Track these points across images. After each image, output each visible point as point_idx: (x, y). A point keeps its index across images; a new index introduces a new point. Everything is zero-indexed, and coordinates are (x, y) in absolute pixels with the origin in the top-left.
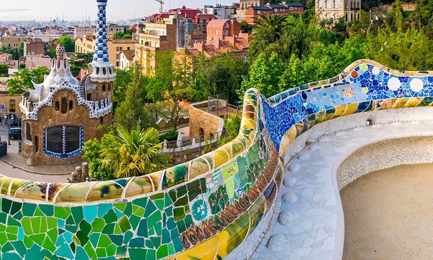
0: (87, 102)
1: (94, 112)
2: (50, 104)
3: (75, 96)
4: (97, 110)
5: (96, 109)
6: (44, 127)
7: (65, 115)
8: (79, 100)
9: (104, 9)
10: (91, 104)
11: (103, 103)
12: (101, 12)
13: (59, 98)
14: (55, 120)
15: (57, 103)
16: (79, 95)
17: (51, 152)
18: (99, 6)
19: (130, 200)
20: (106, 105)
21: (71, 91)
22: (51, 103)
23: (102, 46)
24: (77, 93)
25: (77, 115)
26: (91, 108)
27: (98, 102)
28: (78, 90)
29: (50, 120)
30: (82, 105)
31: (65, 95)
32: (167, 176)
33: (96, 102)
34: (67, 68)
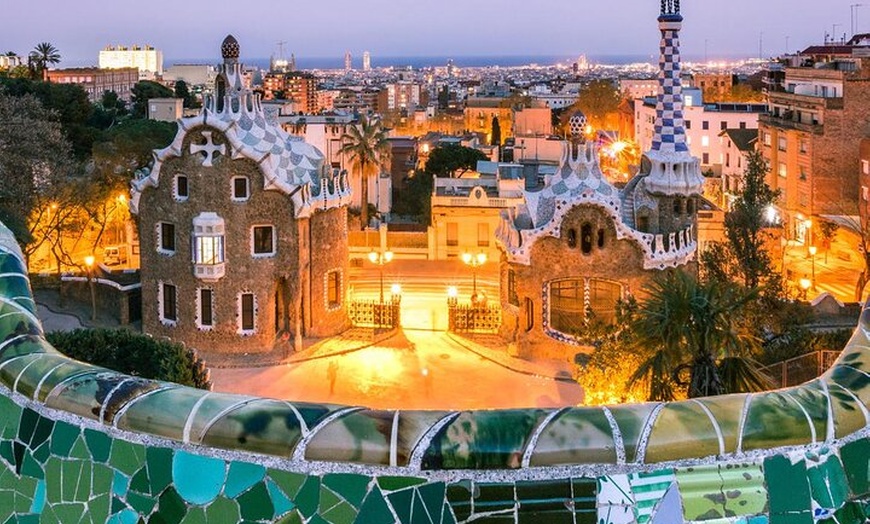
0: (638, 235)
1: (653, 257)
2: (557, 234)
3: (610, 220)
4: (661, 253)
5: (657, 251)
6: (544, 280)
7: (590, 260)
8: (620, 230)
9: (675, 36)
10: (647, 240)
11: (673, 240)
12: (669, 43)
13: (576, 222)
14: (567, 267)
15: (572, 233)
16: (619, 219)
17: (560, 333)
18: (663, 32)
19: (319, 469)
20: (682, 244)
21: (600, 210)
22: (558, 231)
23: (672, 117)
24: (616, 214)
25: (615, 261)
26: (648, 248)
27: (661, 236)
28: (616, 209)
29: (557, 267)
30: (625, 239)
31: (589, 217)
32: (450, 433)
33: (657, 236)
34: (592, 161)
